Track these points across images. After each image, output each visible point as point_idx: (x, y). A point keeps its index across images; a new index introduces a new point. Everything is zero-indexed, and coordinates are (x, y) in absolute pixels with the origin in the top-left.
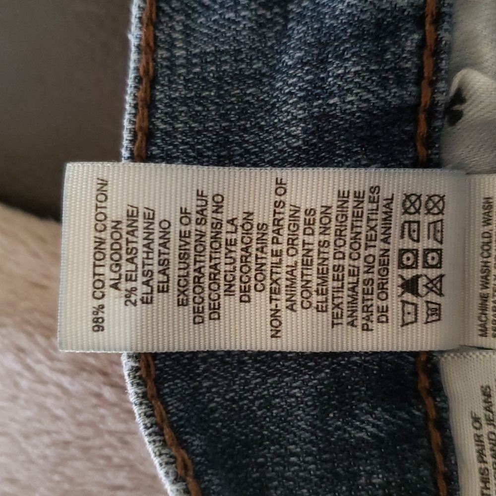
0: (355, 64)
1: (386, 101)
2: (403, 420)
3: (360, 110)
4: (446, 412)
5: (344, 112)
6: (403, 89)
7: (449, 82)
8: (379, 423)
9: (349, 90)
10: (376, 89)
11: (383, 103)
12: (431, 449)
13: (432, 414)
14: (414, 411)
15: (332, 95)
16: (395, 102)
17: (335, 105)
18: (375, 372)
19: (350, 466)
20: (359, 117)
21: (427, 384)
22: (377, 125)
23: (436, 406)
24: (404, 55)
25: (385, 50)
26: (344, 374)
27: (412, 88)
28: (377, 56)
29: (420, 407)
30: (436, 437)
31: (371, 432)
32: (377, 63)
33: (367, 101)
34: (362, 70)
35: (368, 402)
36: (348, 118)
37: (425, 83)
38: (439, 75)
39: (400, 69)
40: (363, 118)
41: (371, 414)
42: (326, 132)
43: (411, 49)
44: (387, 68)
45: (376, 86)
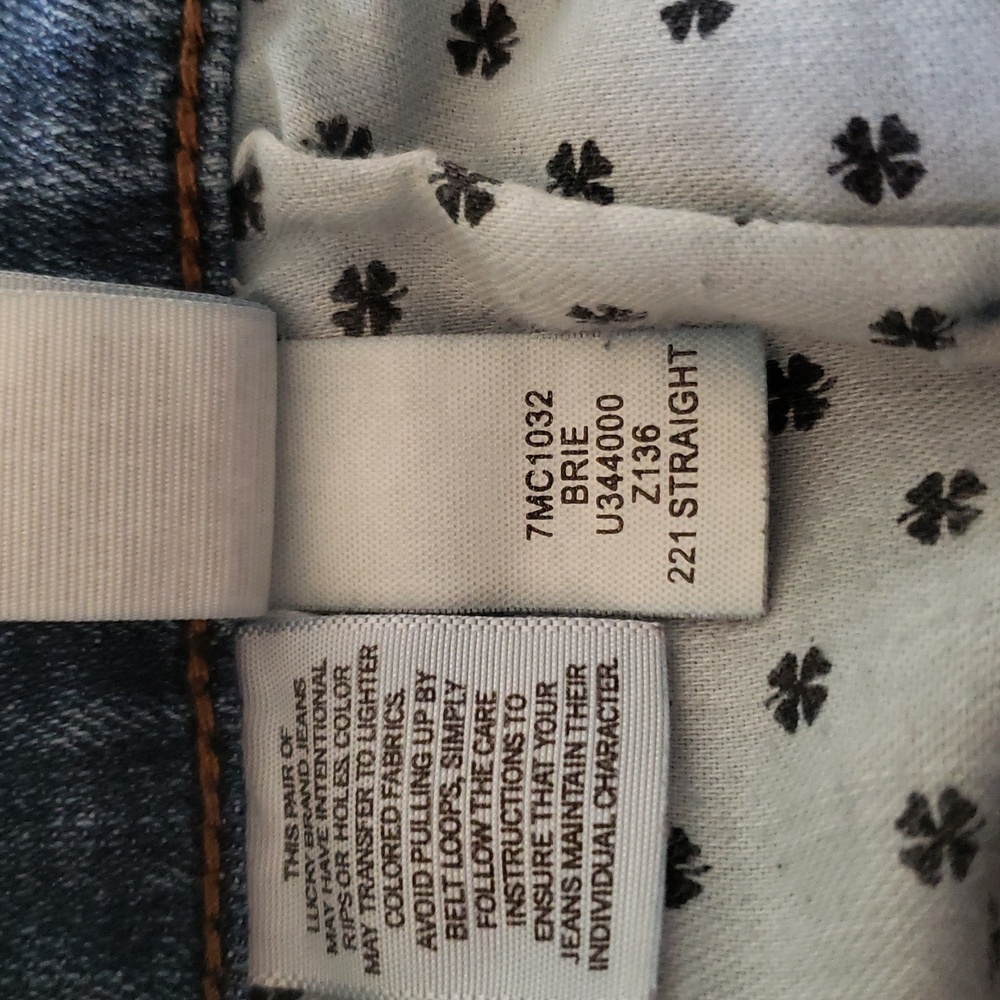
0: (60, 121)
1: (110, 186)
2: (146, 724)
3: (69, 199)
4: (236, 723)
5: (44, 202)
6: (139, 166)
7: (228, 154)
8: (96, 723)
9: (48, 167)
10: (91, 165)
11: (105, 190)
12: (196, 781)
13: (207, 722)
14: (168, 712)
15: (24, 172)
16: (126, 188)
17: (29, 190)
18: (98, 641)
19: (37, 796)
20: (70, 212)
21: (205, 673)
22: (101, 225)
23: (215, 710)
24: (140, 108)
25: (109, 99)
26: (39, 642)
27: (155, 165)
28: (95, 108)
29: (182, 707)
30: (209, 764)
31: (79, 738)
32: (94, 121)
33: (77, 185)
34: (68, 133)
35: (80, 690)
36: (52, 212)
37: (182, 156)
38: (207, 142)
39: (136, 131)
40: (76, 213)
41: (82, 708)
42: (21, 234)
43: (152, 97)
44: (110, 129)
45: (93, 160)
